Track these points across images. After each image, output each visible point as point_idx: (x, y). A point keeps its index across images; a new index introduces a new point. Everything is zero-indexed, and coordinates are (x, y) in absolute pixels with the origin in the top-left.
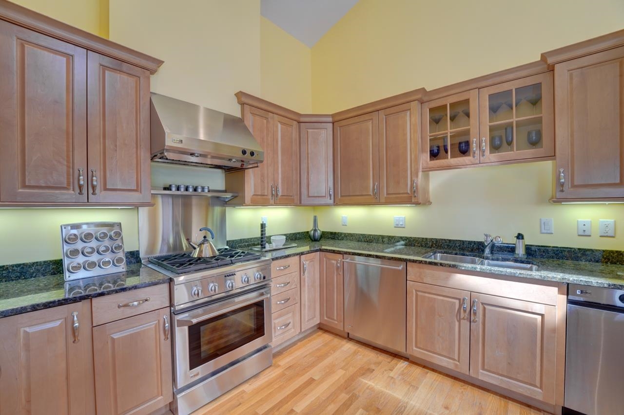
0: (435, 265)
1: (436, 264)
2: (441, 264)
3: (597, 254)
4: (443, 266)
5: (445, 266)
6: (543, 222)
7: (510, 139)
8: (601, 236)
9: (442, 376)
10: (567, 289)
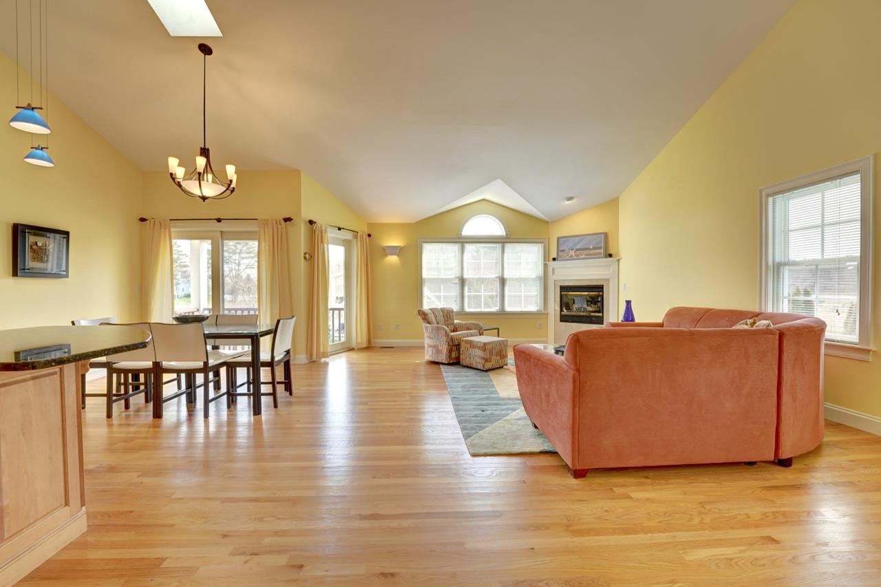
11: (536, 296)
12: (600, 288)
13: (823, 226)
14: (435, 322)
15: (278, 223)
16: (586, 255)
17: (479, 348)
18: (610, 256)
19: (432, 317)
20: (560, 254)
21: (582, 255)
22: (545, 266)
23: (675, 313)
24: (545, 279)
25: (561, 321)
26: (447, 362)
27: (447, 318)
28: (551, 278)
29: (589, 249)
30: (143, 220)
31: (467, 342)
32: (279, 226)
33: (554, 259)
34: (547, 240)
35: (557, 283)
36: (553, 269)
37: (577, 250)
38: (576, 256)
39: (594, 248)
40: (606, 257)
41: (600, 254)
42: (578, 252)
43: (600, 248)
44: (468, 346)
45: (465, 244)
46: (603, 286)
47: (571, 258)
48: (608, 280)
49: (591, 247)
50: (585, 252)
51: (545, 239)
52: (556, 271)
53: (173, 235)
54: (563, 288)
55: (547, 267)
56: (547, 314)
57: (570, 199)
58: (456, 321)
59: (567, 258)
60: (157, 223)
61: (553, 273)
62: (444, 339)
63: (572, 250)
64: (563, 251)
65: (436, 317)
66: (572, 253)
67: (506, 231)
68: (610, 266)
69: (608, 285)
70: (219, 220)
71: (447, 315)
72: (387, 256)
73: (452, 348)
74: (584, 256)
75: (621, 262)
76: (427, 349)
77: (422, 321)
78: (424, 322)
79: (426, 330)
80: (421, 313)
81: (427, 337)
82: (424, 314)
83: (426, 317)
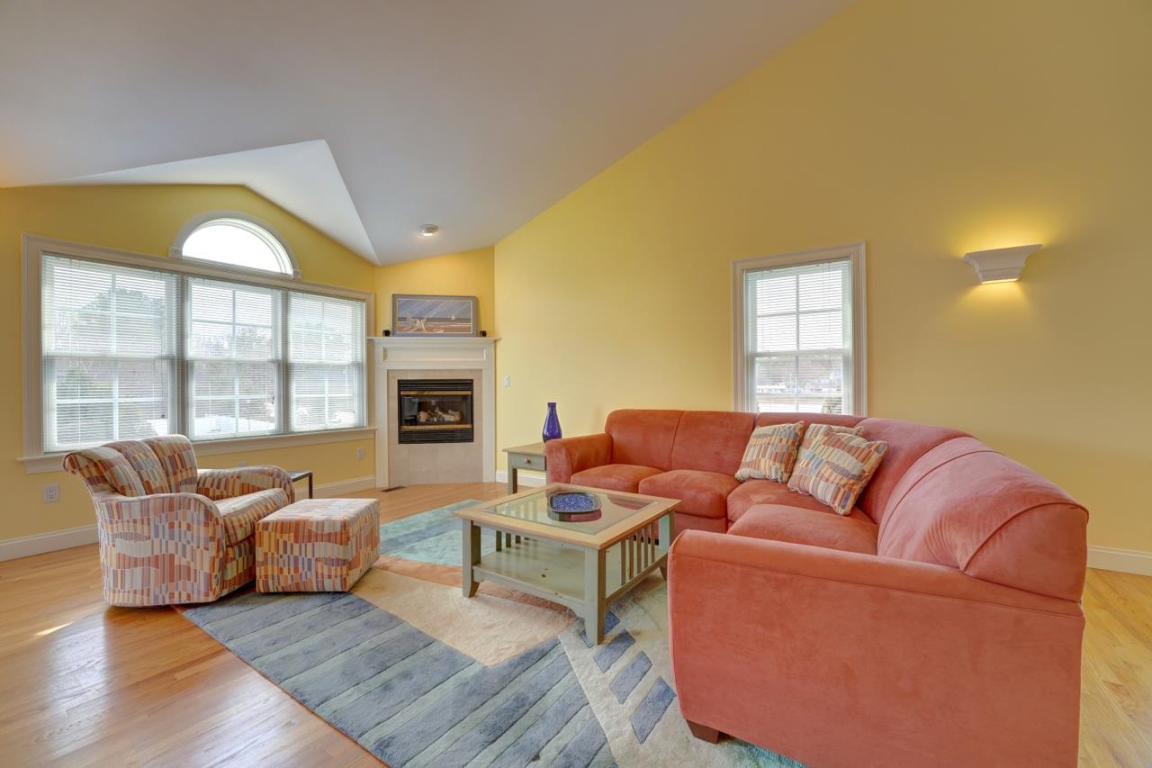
11: (351, 399)
12: (468, 384)
13: (798, 313)
14: (140, 486)
16: (446, 329)
17: (329, 538)
18: (484, 334)
19: (125, 471)
20: (399, 324)
21: (439, 329)
22: (370, 345)
23: (621, 419)
24: (368, 368)
25: (401, 442)
26: (211, 598)
27: (174, 465)
28: (382, 367)
29: (449, 320)
31: (284, 527)
33: (387, 333)
34: (372, 297)
35: (391, 375)
36: (385, 350)
37: (429, 320)
38: (428, 329)
39: (458, 320)
40: (477, 336)
41: (468, 329)
42: (431, 325)
43: (468, 320)
44: (289, 537)
45: (191, 280)
46: (472, 380)
47: (419, 333)
48: (480, 371)
49: (453, 318)
50: (443, 325)
51: (371, 294)
52: (389, 354)
54: (403, 385)
55: (373, 346)
56: (374, 432)
57: (431, 229)
58: (200, 472)
59: (409, 332)
61: (385, 357)
62: (201, 532)
63: (420, 319)
64: (405, 319)
65: (137, 468)
66: (420, 324)
67: (294, 267)
68: (482, 350)
69: (480, 379)
71: (172, 458)
73: (226, 554)
74: (441, 332)
75: (499, 345)
76: (115, 573)
77: (89, 489)
78: (96, 491)
79: (111, 516)
80: (83, 463)
81: (114, 536)
82: (96, 465)
83: (107, 475)
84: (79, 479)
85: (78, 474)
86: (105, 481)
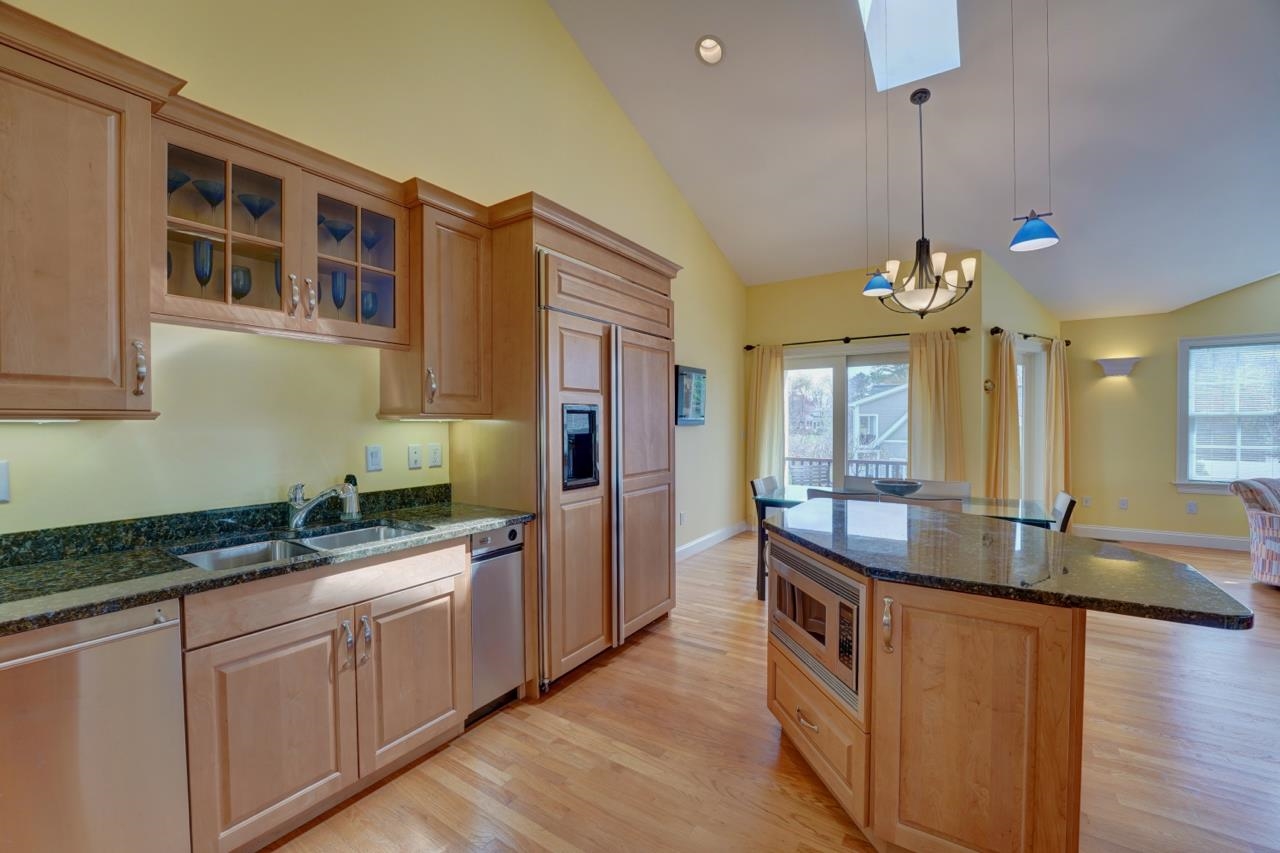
0: (279, 574)
1: (280, 571)
2: (294, 568)
3: (428, 492)
4: (297, 570)
5: (304, 568)
6: (369, 452)
7: (341, 296)
8: (431, 467)
9: (297, 839)
10: (471, 541)
15: (944, 337)
19: (1270, 497)
30: (749, 348)
32: (947, 342)
53: (786, 363)
60: (767, 351)
70: (847, 340)
72: (1104, 376)
76: (1264, 562)
77: (1245, 506)
78: (1250, 507)
79: (1264, 524)
80: (1243, 489)
81: (1265, 538)
82: (1251, 491)
83: (1259, 498)
84: (1239, 499)
85: (1239, 495)
86: (1257, 502)
